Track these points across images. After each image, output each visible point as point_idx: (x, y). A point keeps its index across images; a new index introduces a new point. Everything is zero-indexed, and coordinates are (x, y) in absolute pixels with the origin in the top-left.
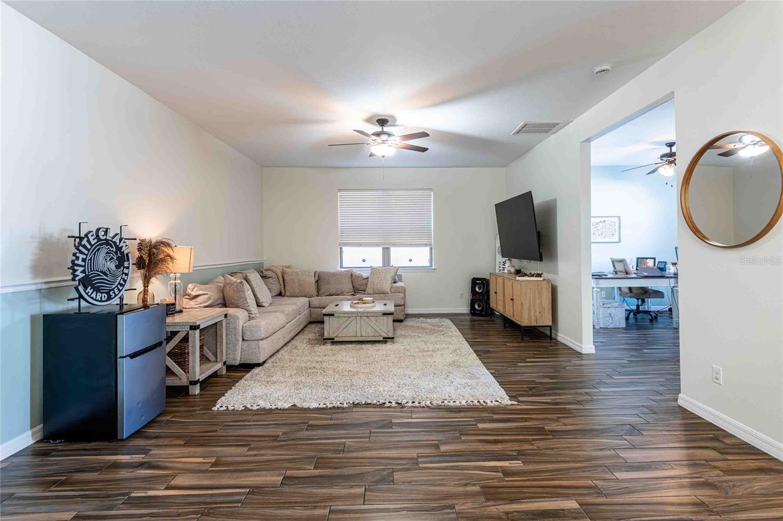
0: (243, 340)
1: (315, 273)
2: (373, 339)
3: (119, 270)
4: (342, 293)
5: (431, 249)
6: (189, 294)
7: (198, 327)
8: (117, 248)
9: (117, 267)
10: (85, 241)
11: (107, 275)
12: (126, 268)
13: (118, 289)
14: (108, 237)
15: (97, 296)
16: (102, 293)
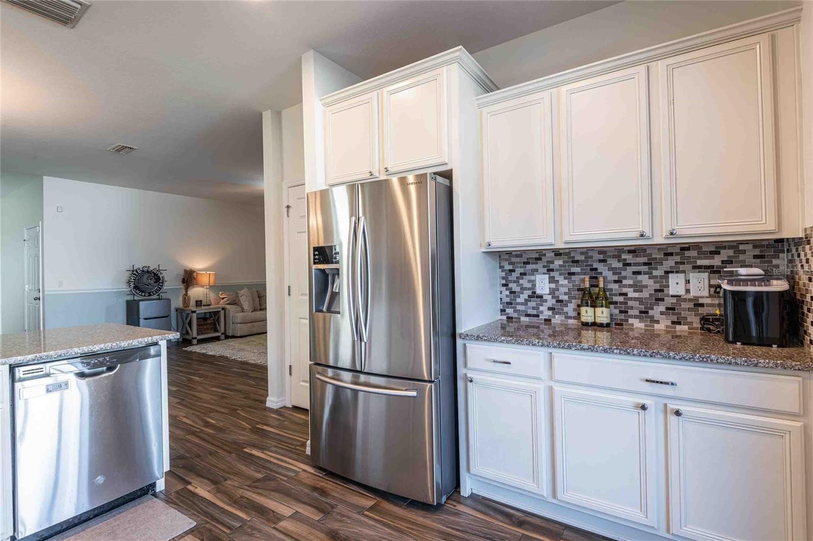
0: (232, 323)
3: (157, 284)
6: (219, 297)
7: (195, 312)
8: (155, 275)
9: (155, 282)
10: (135, 272)
11: (148, 286)
12: (161, 283)
13: (156, 292)
14: (149, 270)
15: (142, 294)
16: (145, 293)
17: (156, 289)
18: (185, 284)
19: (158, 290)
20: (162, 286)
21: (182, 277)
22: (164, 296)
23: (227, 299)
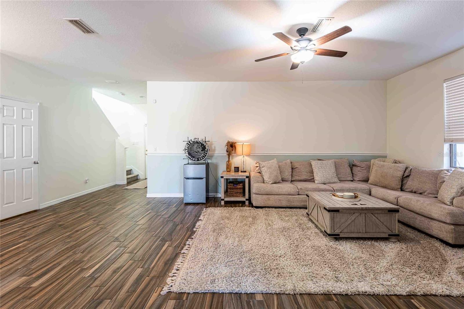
1: (406, 168)
4: (424, 193)
6: (255, 165)
7: (223, 177)
8: (202, 145)
9: (202, 151)
10: (188, 142)
11: (197, 153)
12: (206, 151)
13: (202, 158)
14: (198, 141)
15: (193, 159)
16: (195, 158)
17: (203, 156)
18: (228, 153)
19: (204, 157)
20: (207, 153)
21: (226, 147)
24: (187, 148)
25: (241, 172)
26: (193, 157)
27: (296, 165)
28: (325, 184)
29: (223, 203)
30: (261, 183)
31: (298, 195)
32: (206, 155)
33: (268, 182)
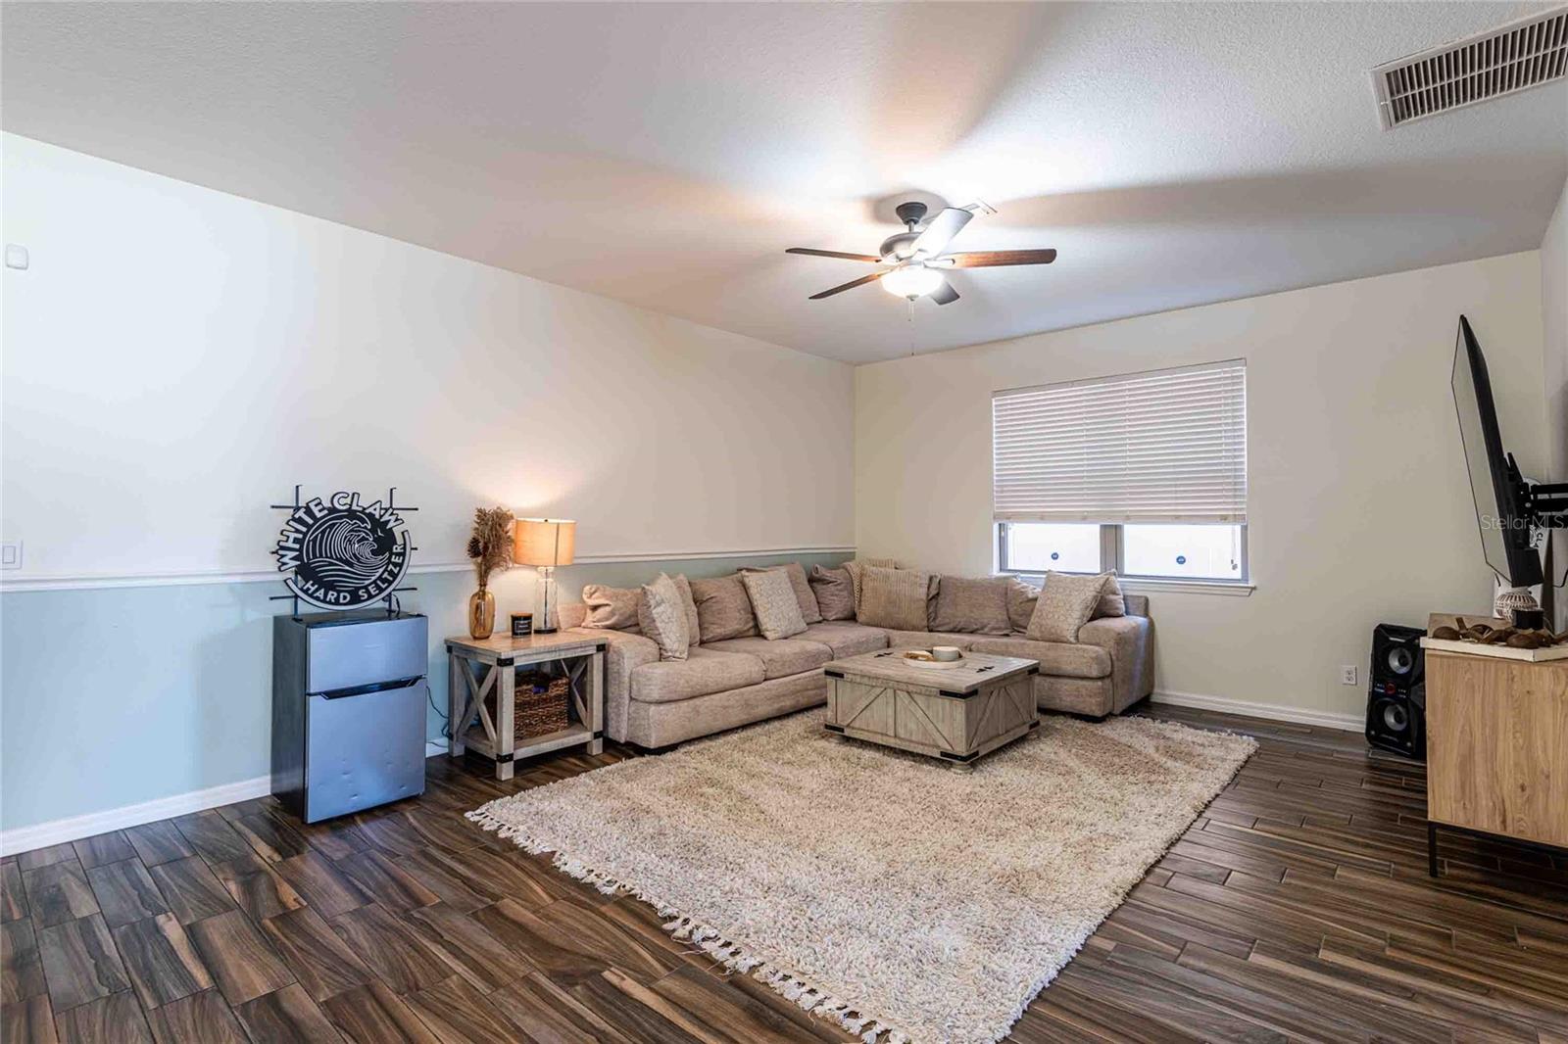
0: (631, 699)
1: (931, 579)
2: (919, 750)
3: (381, 557)
4: (982, 629)
5: (1244, 529)
6: (584, 602)
7: (509, 662)
8: (378, 524)
9: (374, 553)
10: (301, 514)
11: (351, 565)
12: (398, 554)
13: (378, 587)
14: (354, 507)
15: (326, 595)
16: (339, 592)
17: (380, 578)
18: (480, 559)
19: (384, 581)
20: (400, 565)
21: (470, 535)
22: (406, 599)
23: (608, 609)
24: (296, 541)
25: (538, 632)
26: (329, 586)
27: (709, 589)
28: (786, 638)
29: (506, 772)
30: (654, 662)
31: (765, 680)
32: (396, 571)
33: (677, 655)
